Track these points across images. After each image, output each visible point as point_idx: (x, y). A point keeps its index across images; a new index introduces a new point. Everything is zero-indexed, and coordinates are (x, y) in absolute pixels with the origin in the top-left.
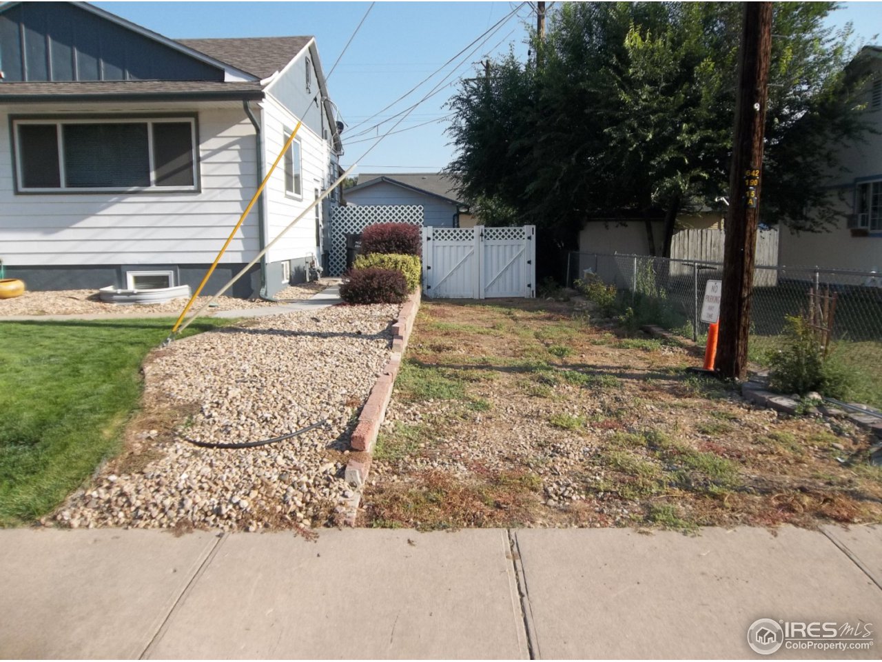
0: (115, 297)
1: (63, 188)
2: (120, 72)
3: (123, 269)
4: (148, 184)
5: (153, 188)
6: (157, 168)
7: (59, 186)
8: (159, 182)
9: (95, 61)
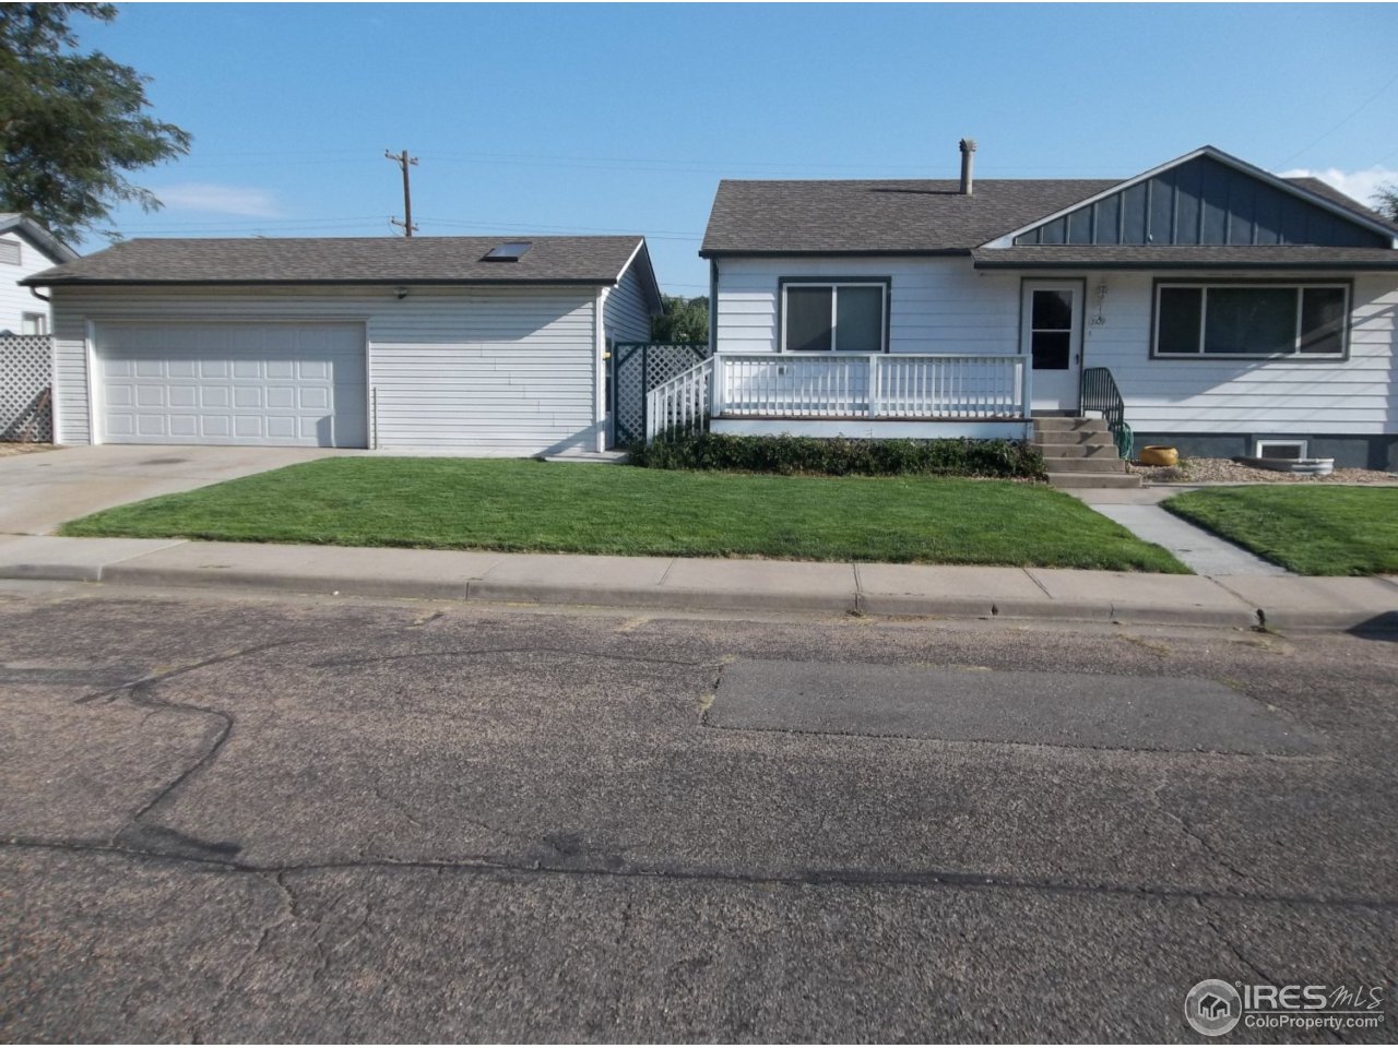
0: (1295, 466)
1: (1202, 353)
2: (1274, 237)
3: (1253, 438)
4: (1292, 351)
5: (1298, 355)
6: (1303, 334)
7: (1198, 351)
8: (1304, 349)
9: (1249, 225)
